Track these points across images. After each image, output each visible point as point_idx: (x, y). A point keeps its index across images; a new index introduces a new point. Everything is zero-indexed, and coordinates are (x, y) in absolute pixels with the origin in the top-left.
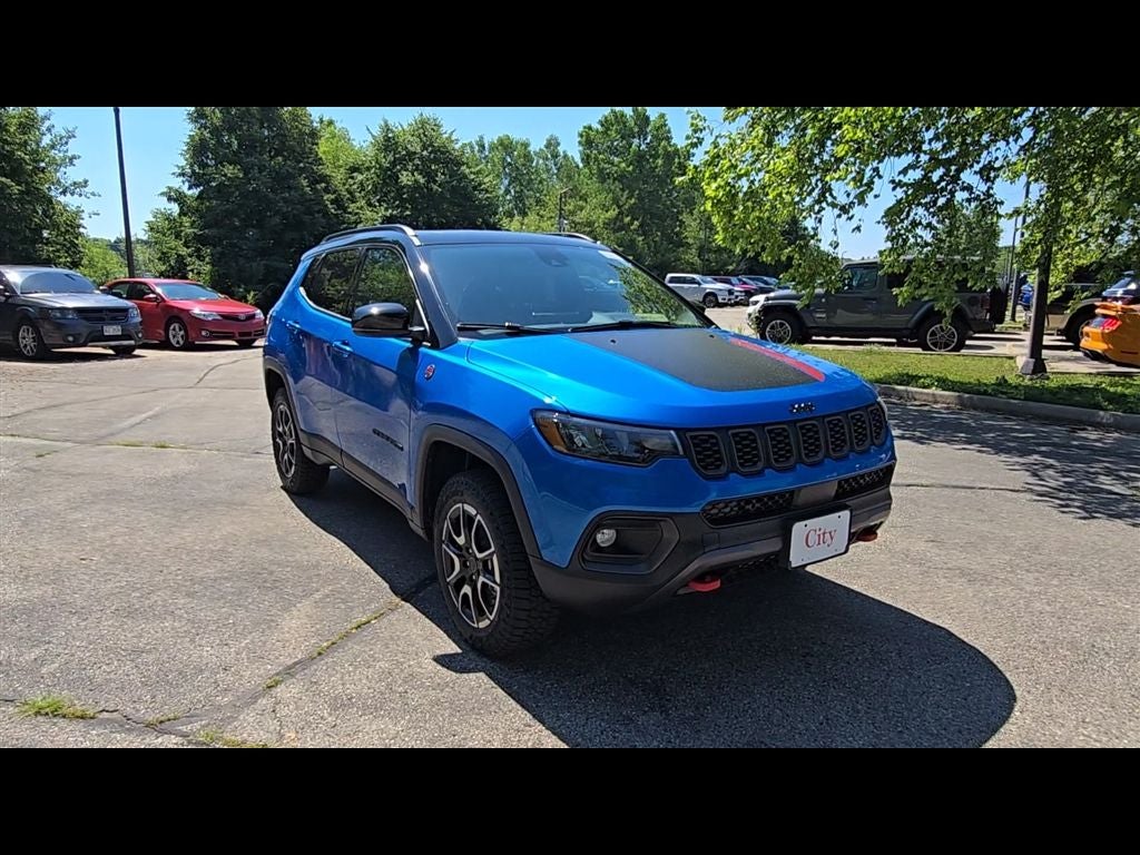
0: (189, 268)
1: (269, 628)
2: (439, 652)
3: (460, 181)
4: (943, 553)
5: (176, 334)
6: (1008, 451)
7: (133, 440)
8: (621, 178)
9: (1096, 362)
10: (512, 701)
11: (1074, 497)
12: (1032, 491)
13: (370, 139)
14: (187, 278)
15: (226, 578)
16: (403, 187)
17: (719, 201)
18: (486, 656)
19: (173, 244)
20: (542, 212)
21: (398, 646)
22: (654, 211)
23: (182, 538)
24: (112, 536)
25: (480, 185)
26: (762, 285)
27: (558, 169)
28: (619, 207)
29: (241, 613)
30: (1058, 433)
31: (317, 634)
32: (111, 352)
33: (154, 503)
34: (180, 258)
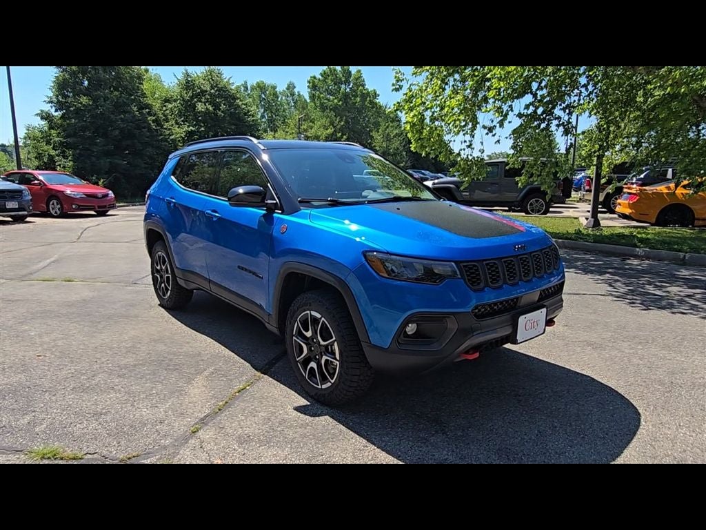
0: (57, 164)
1: (181, 394)
2: (296, 405)
3: (235, 109)
4: (574, 332)
5: (54, 207)
6: (592, 272)
7: (47, 277)
8: (335, 109)
9: (625, 220)
10: (351, 432)
11: (635, 297)
12: (612, 295)
13: (176, 81)
14: (56, 170)
15: (141, 365)
16: (199, 113)
17: (414, 124)
18: (327, 405)
19: (45, 148)
20: (287, 130)
21: (268, 402)
22: (356, 130)
23: (102, 340)
24: (54, 340)
25: (248, 112)
26: (422, 176)
27: (295, 103)
28: (334, 127)
29: (160, 387)
30: (616, 261)
31: (213, 397)
32: (10, 219)
33: (75, 318)
34: (51, 158)
